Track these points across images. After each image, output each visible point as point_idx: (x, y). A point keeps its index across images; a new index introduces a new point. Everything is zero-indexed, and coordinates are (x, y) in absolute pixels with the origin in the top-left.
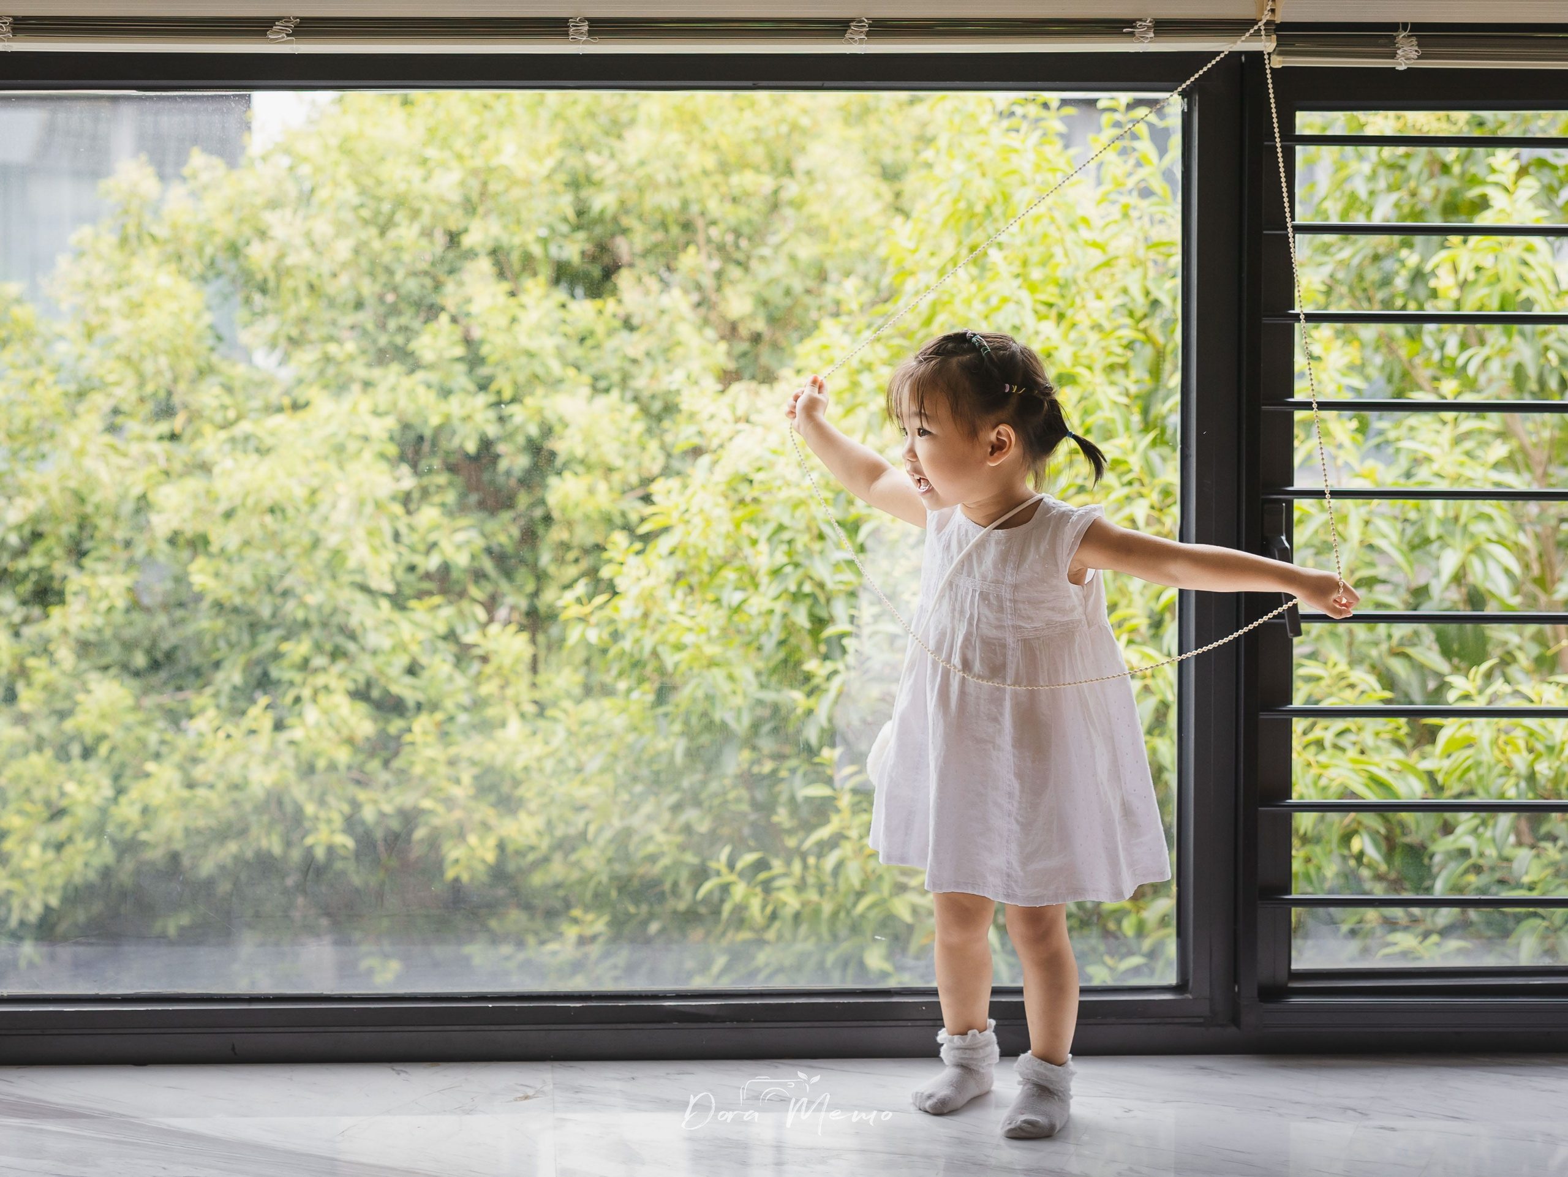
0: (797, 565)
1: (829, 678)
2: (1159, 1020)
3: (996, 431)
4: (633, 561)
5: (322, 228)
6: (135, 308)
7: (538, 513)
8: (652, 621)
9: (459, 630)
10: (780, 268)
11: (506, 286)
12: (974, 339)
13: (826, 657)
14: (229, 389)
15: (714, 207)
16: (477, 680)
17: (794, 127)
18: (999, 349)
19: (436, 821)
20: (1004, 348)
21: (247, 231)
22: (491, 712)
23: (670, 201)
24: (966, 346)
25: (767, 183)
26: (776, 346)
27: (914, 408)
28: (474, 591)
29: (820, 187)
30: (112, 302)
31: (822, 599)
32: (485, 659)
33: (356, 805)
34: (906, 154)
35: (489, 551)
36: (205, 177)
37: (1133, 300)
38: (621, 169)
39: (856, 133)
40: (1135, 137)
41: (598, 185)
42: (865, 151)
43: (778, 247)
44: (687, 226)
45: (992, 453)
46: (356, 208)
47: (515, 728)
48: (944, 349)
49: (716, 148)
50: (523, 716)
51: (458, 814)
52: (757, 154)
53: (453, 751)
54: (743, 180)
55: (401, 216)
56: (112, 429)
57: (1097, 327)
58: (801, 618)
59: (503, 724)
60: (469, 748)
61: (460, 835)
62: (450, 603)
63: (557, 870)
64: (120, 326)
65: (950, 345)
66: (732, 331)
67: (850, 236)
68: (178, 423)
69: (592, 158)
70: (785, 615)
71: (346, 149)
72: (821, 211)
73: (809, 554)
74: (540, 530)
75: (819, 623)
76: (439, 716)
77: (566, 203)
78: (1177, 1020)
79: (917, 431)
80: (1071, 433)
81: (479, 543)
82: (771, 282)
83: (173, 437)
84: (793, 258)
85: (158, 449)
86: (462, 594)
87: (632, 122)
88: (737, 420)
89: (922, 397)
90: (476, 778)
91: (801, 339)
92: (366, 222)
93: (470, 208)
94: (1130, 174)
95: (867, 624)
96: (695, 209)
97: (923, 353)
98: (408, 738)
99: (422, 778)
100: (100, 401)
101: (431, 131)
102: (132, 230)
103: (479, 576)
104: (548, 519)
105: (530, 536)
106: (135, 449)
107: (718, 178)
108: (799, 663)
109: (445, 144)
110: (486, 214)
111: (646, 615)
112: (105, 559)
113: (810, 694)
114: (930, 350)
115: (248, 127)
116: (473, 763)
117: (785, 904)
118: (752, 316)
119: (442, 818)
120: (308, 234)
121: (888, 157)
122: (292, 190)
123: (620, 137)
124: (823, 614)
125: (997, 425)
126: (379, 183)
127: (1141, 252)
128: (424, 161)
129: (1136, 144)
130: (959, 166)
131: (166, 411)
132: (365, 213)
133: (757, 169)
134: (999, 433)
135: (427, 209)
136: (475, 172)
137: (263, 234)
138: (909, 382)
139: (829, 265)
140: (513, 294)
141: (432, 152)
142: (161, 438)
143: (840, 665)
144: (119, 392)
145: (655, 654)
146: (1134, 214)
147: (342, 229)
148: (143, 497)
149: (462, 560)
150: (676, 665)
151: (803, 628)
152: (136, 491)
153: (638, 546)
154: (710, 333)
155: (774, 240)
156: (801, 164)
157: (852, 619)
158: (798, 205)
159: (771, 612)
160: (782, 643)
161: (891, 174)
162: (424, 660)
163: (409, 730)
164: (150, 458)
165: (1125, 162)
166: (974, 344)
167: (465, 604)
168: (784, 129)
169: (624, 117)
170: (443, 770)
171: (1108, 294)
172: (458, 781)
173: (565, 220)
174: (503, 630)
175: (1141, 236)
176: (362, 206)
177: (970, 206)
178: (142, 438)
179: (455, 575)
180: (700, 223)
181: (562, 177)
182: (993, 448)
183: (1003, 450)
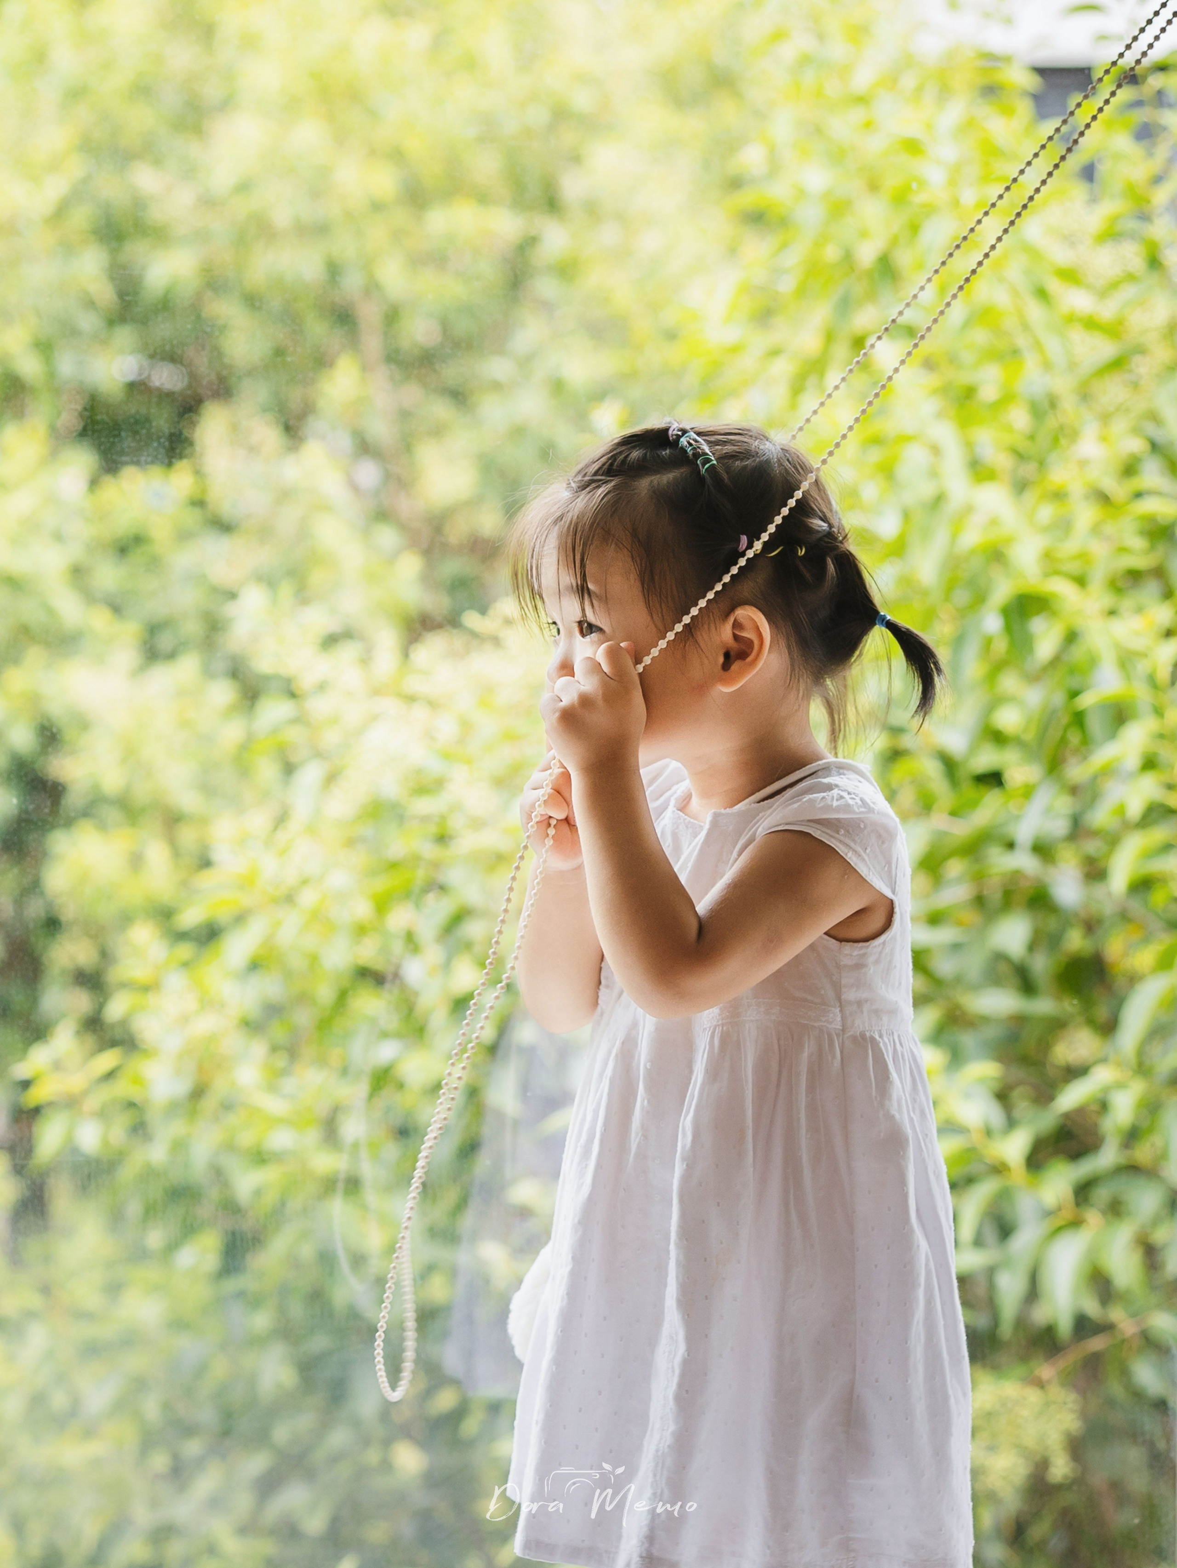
3: (731, 619)
4: (176, 981)
7: (33, 912)
8: (209, 1103)
12: (683, 441)
15: (396, 276)
18: (733, 456)
20: (746, 454)
23: (304, 265)
24: (666, 453)
27: (568, 579)
29: (611, 234)
38: (205, 200)
41: (159, 236)
44: (343, 319)
45: (726, 666)
48: (624, 461)
49: (397, 156)
52: (486, 167)
54: (455, 221)
65: (636, 454)
69: (146, 179)
77: (94, 270)
79: (576, 626)
80: (883, 618)
88: (376, 692)
89: (582, 560)
96: (355, 280)
97: (582, 472)
107: (401, 217)
111: (198, 1093)
114: (596, 466)
123: (201, 133)
125: (732, 609)
134: (737, 625)
138: (555, 533)
145: (218, 1173)
150: (258, 1193)
153: (185, 950)
156: (576, 188)
158: (568, 271)
166: (683, 450)
169: (212, 92)
173: (92, 305)
180: (370, 312)
181: (84, 216)
182: (727, 655)
183: (749, 659)
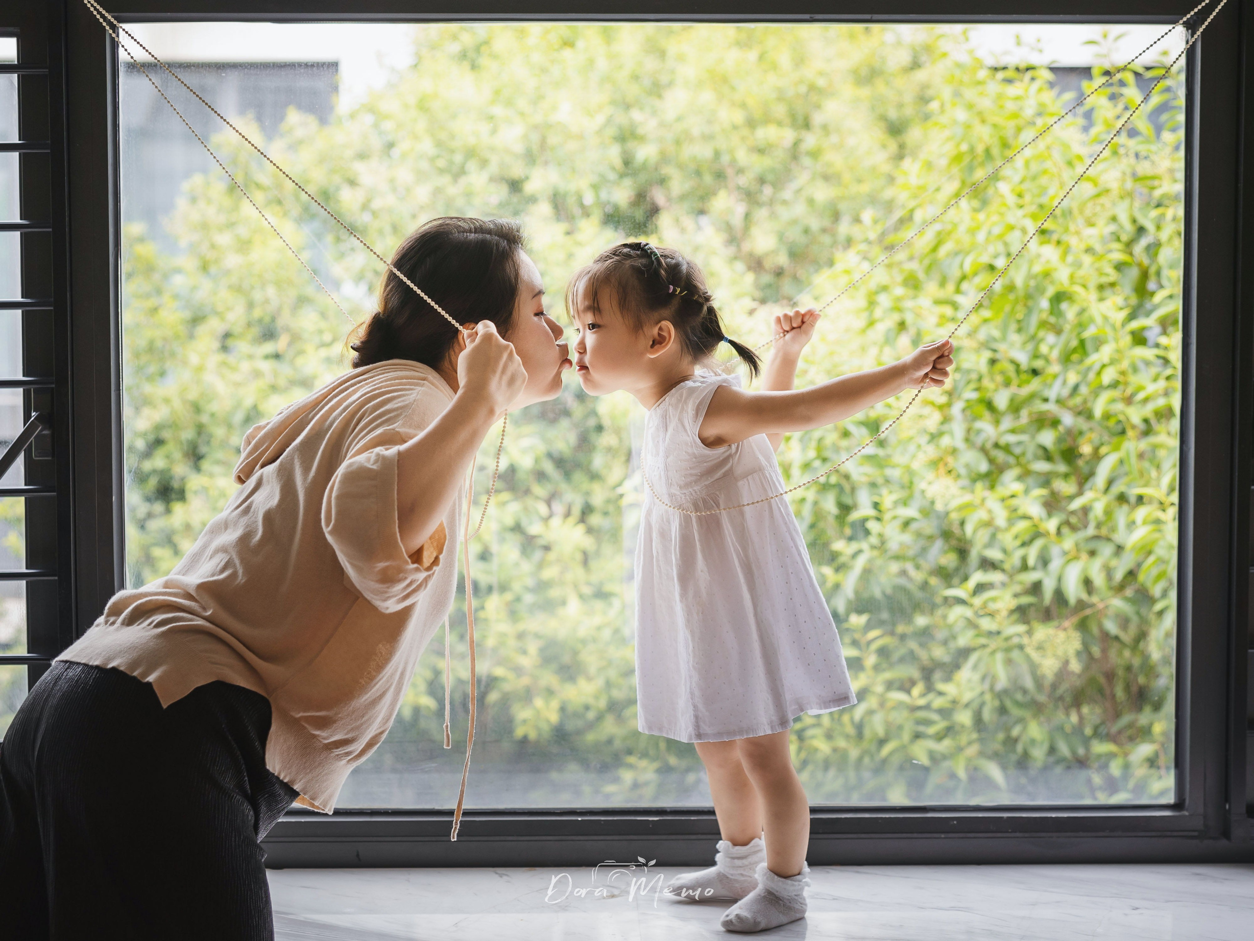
0: (825, 460)
1: (855, 555)
2: (1159, 834)
3: (659, 325)
5: (404, 175)
6: (244, 246)
7: (592, 422)
9: (524, 523)
10: (799, 209)
11: (563, 227)
13: (851, 539)
14: (323, 315)
15: (743, 156)
16: (541, 565)
17: (812, 88)
19: (507, 687)
21: (337, 179)
22: (554, 593)
23: (704, 152)
25: (788, 135)
26: (795, 278)
28: (539, 490)
29: (834, 139)
30: (224, 239)
31: (847, 487)
32: (547, 548)
33: (437, 673)
34: (909, 111)
35: (550, 456)
36: (299, 133)
37: (1121, 227)
38: (662, 125)
39: (864, 92)
40: (1122, 83)
41: (642, 139)
42: (873, 108)
43: (799, 191)
44: (720, 175)
46: (432, 160)
47: (574, 607)
49: (743, 105)
50: (581, 597)
51: (525, 681)
52: (780, 111)
53: (521, 626)
54: (768, 133)
55: (472, 166)
56: (225, 349)
57: (1089, 250)
58: (830, 505)
59: (564, 603)
60: (535, 623)
61: (527, 696)
62: (516, 499)
63: (610, 727)
64: (232, 260)
66: (756, 264)
67: (860, 181)
68: (281, 344)
69: (637, 115)
70: (816, 503)
71: (423, 106)
72: (834, 159)
73: (837, 449)
74: (593, 437)
75: (845, 509)
76: (508, 596)
77: (614, 153)
78: (1175, 834)
79: (587, 325)
81: (541, 448)
82: (794, 222)
83: (277, 356)
84: (811, 201)
85: (266, 366)
86: (527, 492)
87: (670, 84)
90: (542, 650)
91: (817, 271)
92: (442, 171)
93: (529, 158)
94: (1118, 117)
95: (889, 510)
96: (725, 159)
98: (482, 615)
99: (495, 650)
100: (214, 326)
101: (497, 92)
102: (240, 179)
103: (541, 476)
104: (600, 428)
105: (585, 443)
106: (246, 366)
107: (745, 132)
108: (826, 545)
109: (509, 103)
110: (546, 163)
112: (218, 462)
113: (837, 570)
115: (335, 89)
116: (537, 636)
117: (816, 750)
118: (775, 252)
119: (512, 683)
120: (392, 181)
121: (893, 114)
122: (376, 143)
123: (660, 96)
124: (848, 501)
125: (660, 322)
126: (452, 137)
127: (1129, 184)
128: (491, 118)
129: (1124, 91)
130: (962, 115)
131: (269, 334)
132: (441, 163)
133: (780, 124)
134: (660, 329)
135: (494, 160)
136: (536, 127)
137: (352, 183)
139: (842, 206)
140: (568, 233)
141: (498, 110)
142: (267, 357)
143: (864, 545)
144: (231, 317)
146: (1122, 151)
147: (421, 176)
148: (255, 407)
149: (526, 462)
151: (829, 513)
152: (248, 402)
154: (740, 266)
155: (794, 186)
156: (818, 119)
157: (876, 505)
158: (815, 154)
159: (803, 500)
160: (812, 526)
161: (896, 129)
162: (494, 548)
163: (483, 608)
164: (257, 374)
165: (1115, 106)
166: (646, 251)
167: (530, 501)
168: (803, 89)
169: (664, 79)
170: (512, 642)
171: (1101, 222)
172: (524, 652)
173: (613, 169)
174: (564, 522)
175: (1128, 171)
176: (438, 156)
177: (972, 149)
178: (251, 357)
179: (521, 475)
180: (730, 172)
181: (611, 131)
182: (654, 341)
183: (663, 344)
